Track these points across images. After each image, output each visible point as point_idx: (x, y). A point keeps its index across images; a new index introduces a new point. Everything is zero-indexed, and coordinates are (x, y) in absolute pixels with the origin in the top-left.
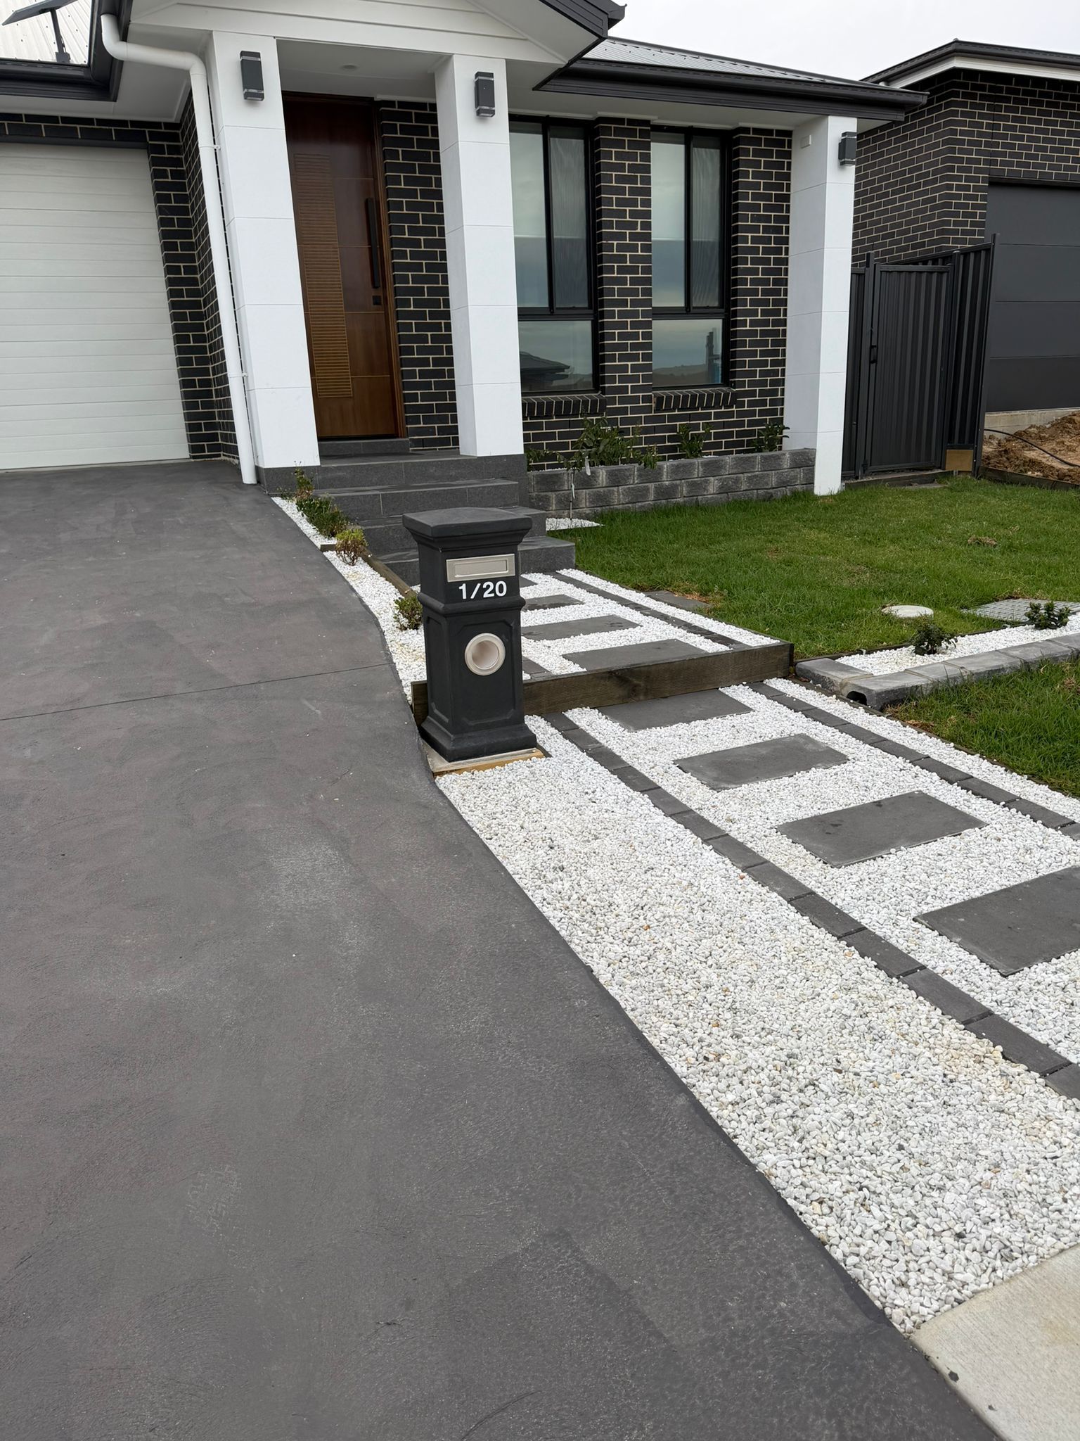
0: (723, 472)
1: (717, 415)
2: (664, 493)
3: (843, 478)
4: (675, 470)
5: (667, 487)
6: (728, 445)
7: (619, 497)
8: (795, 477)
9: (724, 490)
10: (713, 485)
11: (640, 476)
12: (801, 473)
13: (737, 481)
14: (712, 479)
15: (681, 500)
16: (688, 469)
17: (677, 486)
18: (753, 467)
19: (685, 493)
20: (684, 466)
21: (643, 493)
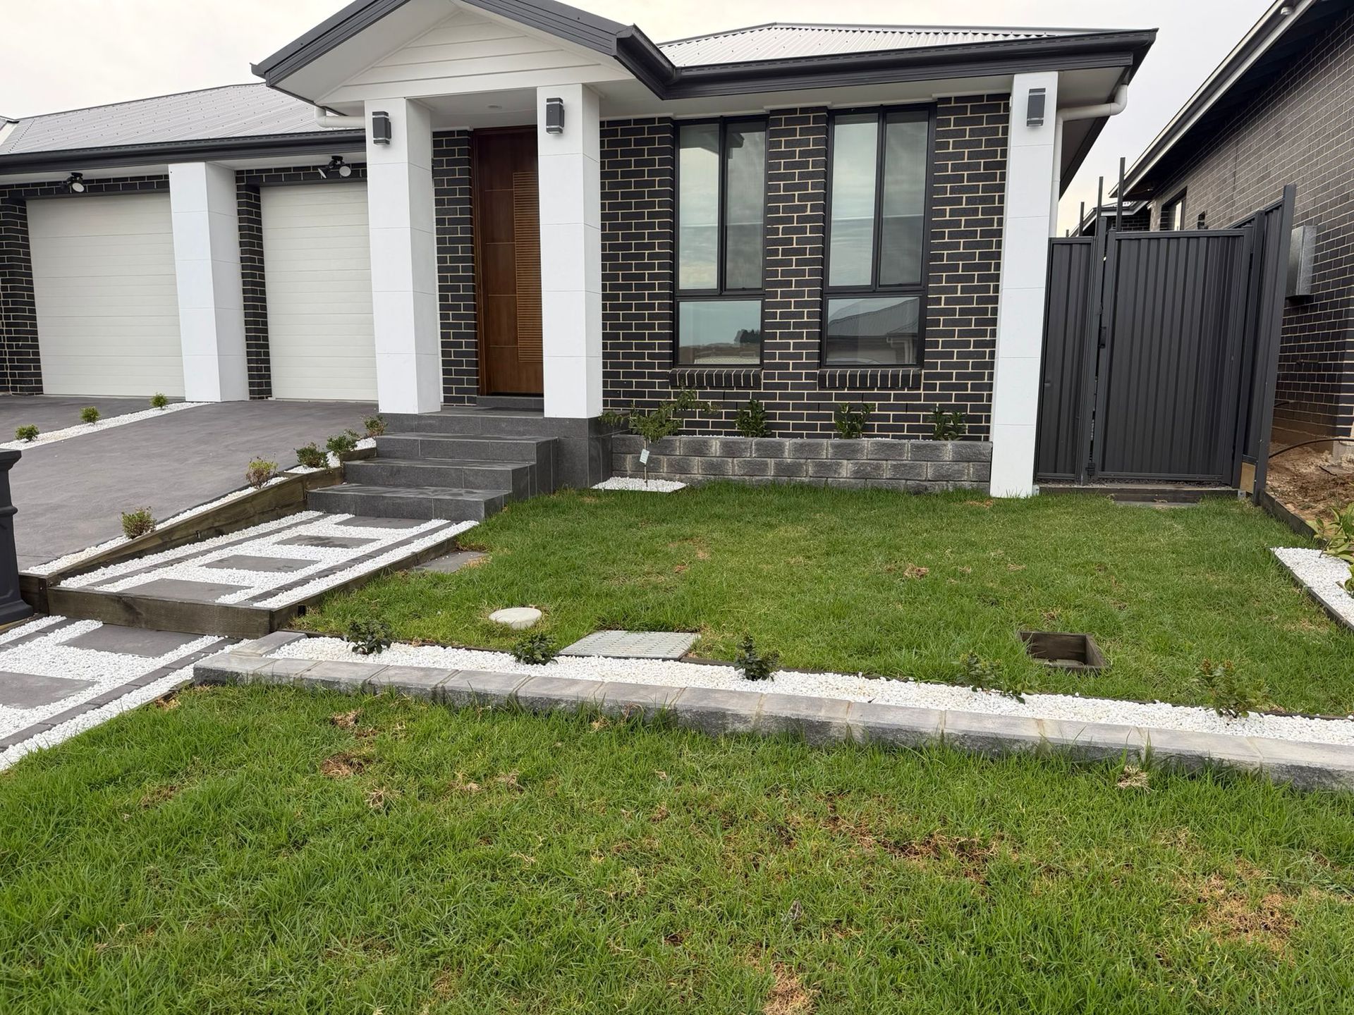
0: (859, 456)
1: (897, 397)
2: (782, 469)
3: (1036, 480)
4: (799, 449)
5: (788, 465)
6: (910, 429)
7: (733, 468)
8: (961, 472)
9: (859, 474)
10: (846, 469)
11: (757, 450)
12: (971, 469)
13: (878, 467)
14: (845, 462)
15: (806, 480)
16: (815, 449)
17: (801, 465)
18: (901, 455)
19: (811, 472)
20: (809, 445)
21: (763, 468)
